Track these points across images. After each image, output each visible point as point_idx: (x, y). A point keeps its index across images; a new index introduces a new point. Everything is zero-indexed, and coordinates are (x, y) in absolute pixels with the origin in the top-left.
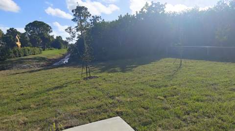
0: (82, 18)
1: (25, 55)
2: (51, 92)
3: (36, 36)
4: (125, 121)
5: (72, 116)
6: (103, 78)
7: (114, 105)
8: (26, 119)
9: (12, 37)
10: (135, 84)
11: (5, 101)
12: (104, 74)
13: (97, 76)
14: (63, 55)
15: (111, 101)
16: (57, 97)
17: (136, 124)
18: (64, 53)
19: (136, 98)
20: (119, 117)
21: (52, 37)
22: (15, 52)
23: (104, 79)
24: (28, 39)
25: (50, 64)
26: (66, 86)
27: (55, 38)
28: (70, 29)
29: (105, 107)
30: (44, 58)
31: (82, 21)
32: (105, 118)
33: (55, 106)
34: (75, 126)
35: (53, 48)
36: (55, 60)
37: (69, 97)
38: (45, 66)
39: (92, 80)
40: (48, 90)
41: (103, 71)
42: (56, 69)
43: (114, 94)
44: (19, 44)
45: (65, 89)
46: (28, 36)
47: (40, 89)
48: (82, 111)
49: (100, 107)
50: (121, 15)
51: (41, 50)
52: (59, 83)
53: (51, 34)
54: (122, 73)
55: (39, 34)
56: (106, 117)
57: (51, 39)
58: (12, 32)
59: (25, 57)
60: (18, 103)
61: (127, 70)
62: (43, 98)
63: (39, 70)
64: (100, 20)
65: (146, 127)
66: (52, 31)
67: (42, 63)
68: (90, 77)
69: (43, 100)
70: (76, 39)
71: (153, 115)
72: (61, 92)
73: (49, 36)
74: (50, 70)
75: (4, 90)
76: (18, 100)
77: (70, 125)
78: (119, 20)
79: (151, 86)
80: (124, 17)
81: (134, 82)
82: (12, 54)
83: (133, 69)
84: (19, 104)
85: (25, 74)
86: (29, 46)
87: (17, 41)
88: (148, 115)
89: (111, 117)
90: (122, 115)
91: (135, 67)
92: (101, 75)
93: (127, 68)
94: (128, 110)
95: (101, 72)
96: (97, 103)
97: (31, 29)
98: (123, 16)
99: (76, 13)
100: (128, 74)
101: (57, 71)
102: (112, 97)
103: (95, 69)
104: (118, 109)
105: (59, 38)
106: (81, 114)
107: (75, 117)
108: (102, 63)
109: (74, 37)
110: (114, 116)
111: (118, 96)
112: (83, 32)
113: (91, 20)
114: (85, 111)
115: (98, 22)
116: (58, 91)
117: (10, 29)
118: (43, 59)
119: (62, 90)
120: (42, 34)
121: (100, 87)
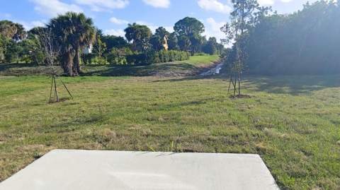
0: (245, 11)
1: (170, 61)
2: (184, 107)
3: (185, 37)
4: (265, 163)
5: (198, 140)
6: (258, 99)
7: (258, 138)
8: (150, 131)
9: (160, 38)
10: (305, 114)
11: (139, 109)
12: (261, 94)
13: (250, 95)
14: (215, 62)
15: (256, 131)
16: (189, 114)
17: (280, 171)
18: (216, 61)
19: (296, 136)
20: (258, 155)
21: (204, 38)
22: (160, 56)
23: (259, 101)
24: (176, 40)
25: (197, 73)
26: (205, 103)
27: (207, 39)
28: (227, 28)
29: (244, 138)
30: (191, 65)
31: (244, 15)
32: (238, 152)
33: (183, 124)
34: (197, 152)
35: (203, 53)
36: (204, 68)
37: (202, 116)
38: (190, 75)
39: (240, 100)
40: (182, 105)
41: (261, 89)
42: (201, 80)
43: (264, 123)
44: (166, 46)
45: (202, 106)
46: (177, 36)
47: (175, 101)
48: (211, 137)
49: (237, 136)
50: (308, 3)
51: (188, 55)
52: (198, 98)
53: (202, 35)
54: (291, 96)
55: (189, 35)
56: (240, 150)
57: (202, 42)
58: (161, 31)
59: (170, 63)
60: (148, 113)
61: (301, 93)
62: (174, 112)
63: (181, 80)
64: (270, 13)
65: (294, 179)
66: (204, 30)
67: (187, 72)
68: (239, 96)
69: (173, 115)
70: (233, 41)
71: (315, 166)
72: (196, 109)
73: (200, 37)
74: (193, 81)
75: (141, 97)
76: (149, 110)
77: (190, 149)
78: (303, 10)
79: (334, 123)
80: (313, 6)
81: (305, 111)
82: (157, 59)
83: (314, 92)
84: (149, 115)
85: (166, 82)
86: (176, 49)
87: (165, 43)
88: (307, 164)
89: (247, 153)
90: (264, 153)
91: (318, 89)
92: (257, 94)
93: (303, 89)
94: (276, 149)
95: (257, 91)
96: (235, 130)
97: (180, 28)
98: (310, 4)
99: (238, 3)
100: (300, 99)
101: (201, 83)
102: (260, 127)
103: (252, 85)
104: (261, 145)
105: (213, 39)
106: (209, 139)
107: (201, 141)
108: (264, 79)
109: (230, 38)
110: (251, 153)
111: (270, 127)
112: (244, 31)
113: (255, 14)
114: (215, 138)
115: (266, 15)
116: (193, 107)
117: (159, 28)
118: (189, 66)
119: (198, 107)
120: (192, 34)
121: (248, 111)
